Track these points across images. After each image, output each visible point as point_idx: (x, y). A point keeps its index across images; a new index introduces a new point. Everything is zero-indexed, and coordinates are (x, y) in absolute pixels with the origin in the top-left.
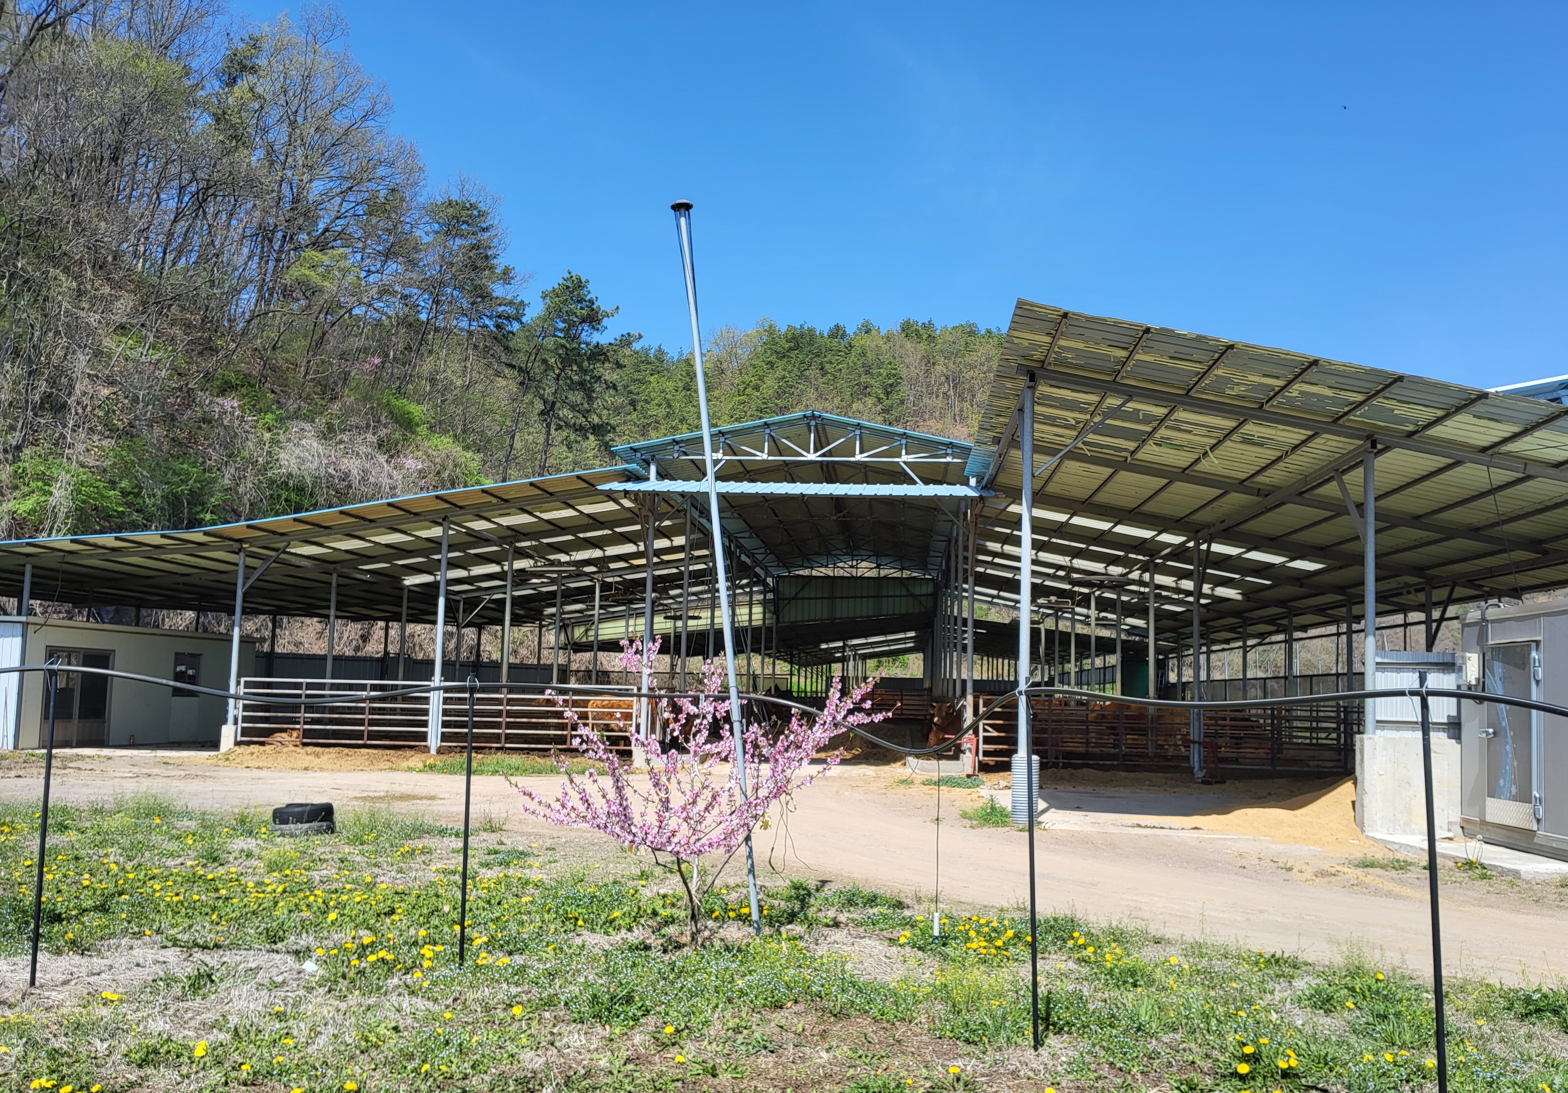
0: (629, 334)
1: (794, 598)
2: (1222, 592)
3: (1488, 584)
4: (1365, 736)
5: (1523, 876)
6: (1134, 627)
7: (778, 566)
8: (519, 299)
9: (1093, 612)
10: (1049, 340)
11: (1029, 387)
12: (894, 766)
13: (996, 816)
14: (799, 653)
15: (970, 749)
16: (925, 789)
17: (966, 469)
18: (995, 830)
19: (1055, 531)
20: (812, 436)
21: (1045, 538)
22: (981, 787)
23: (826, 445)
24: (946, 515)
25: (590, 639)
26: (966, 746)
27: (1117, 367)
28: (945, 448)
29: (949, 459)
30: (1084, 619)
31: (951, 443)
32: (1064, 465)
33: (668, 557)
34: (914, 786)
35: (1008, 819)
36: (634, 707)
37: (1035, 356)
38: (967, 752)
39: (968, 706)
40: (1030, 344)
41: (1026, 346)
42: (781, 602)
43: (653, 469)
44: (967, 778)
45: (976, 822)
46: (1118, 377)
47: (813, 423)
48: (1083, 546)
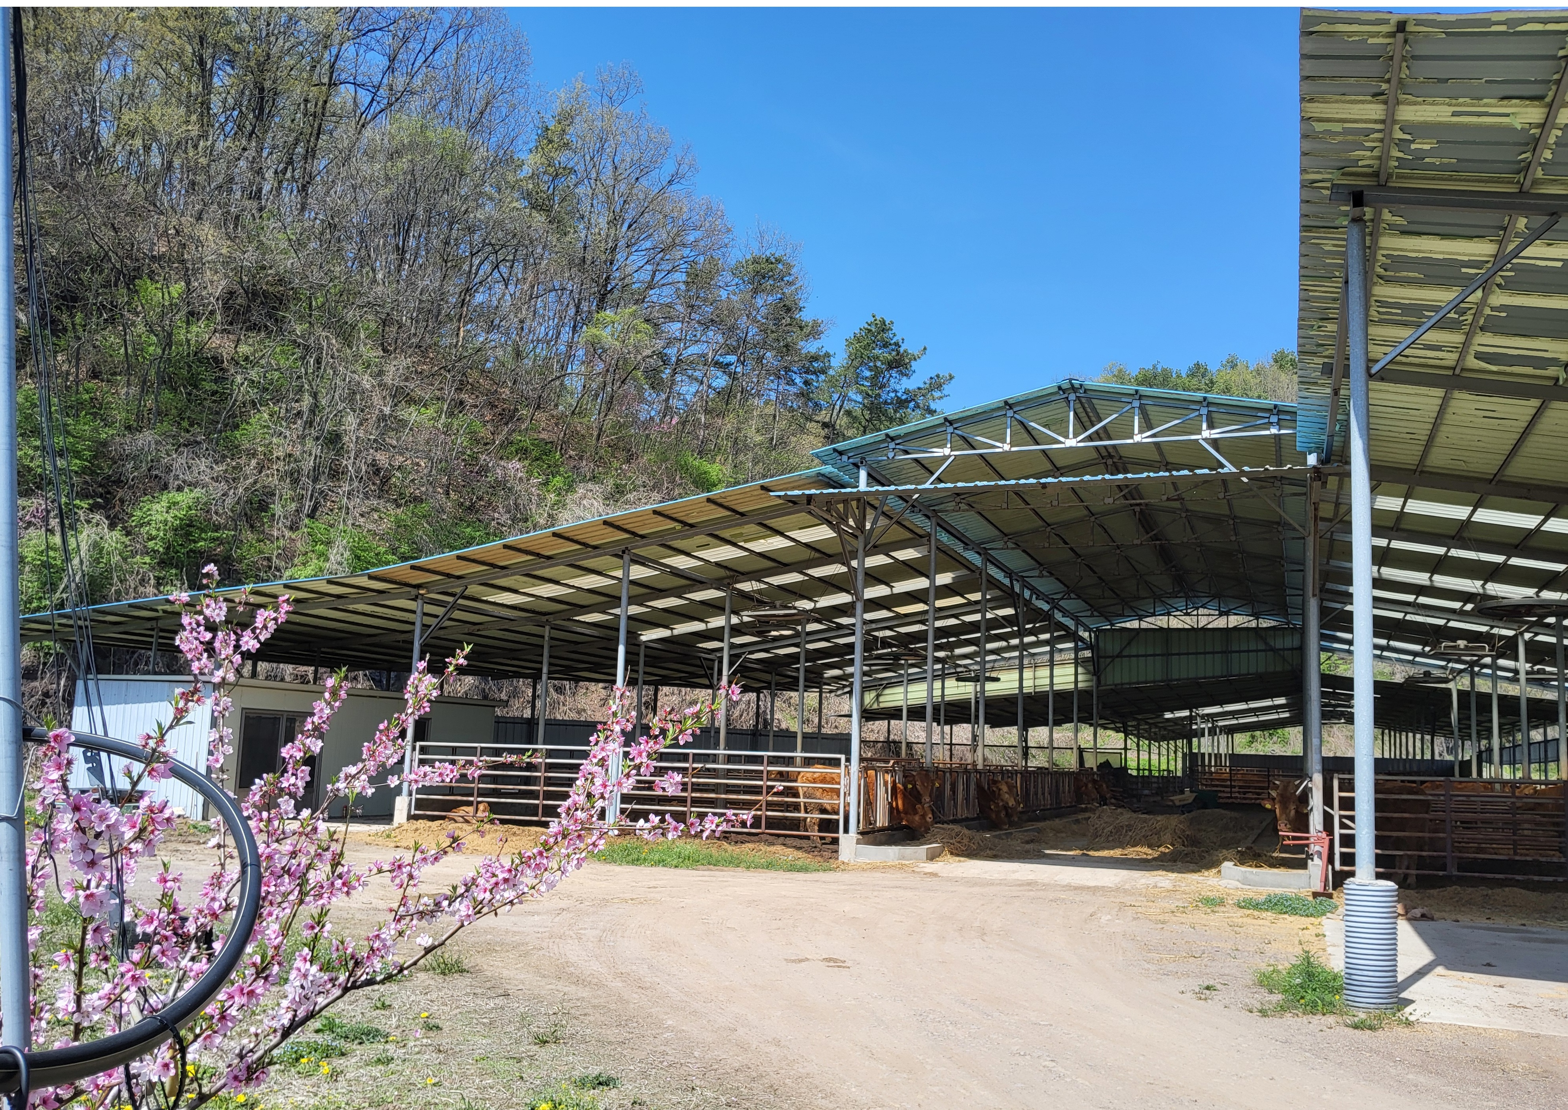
1: (1117, 656)
9: (1523, 666)
10: (1378, 112)
11: (1355, 220)
12: (1206, 873)
13: (1315, 990)
14: (1139, 725)
15: (1319, 854)
16: (1238, 915)
17: (1298, 439)
18: (1306, 1021)
19: (1453, 538)
20: (1072, 414)
21: (1440, 551)
22: (1329, 915)
23: (1093, 426)
24: (1294, 529)
25: (882, 705)
26: (1314, 848)
27: (1523, 156)
28: (1267, 415)
29: (1274, 431)
30: (1510, 675)
31: (1276, 406)
32: (1450, 410)
33: (939, 603)
34: (1223, 909)
35: (1337, 997)
36: (842, 782)
37: (1360, 163)
38: (1315, 857)
39: (1314, 790)
40: (1346, 132)
41: (1340, 138)
42: (1102, 660)
43: (863, 474)
44: (1311, 898)
45: (1277, 997)
46: (1528, 183)
47: (1072, 397)
48: (1499, 559)
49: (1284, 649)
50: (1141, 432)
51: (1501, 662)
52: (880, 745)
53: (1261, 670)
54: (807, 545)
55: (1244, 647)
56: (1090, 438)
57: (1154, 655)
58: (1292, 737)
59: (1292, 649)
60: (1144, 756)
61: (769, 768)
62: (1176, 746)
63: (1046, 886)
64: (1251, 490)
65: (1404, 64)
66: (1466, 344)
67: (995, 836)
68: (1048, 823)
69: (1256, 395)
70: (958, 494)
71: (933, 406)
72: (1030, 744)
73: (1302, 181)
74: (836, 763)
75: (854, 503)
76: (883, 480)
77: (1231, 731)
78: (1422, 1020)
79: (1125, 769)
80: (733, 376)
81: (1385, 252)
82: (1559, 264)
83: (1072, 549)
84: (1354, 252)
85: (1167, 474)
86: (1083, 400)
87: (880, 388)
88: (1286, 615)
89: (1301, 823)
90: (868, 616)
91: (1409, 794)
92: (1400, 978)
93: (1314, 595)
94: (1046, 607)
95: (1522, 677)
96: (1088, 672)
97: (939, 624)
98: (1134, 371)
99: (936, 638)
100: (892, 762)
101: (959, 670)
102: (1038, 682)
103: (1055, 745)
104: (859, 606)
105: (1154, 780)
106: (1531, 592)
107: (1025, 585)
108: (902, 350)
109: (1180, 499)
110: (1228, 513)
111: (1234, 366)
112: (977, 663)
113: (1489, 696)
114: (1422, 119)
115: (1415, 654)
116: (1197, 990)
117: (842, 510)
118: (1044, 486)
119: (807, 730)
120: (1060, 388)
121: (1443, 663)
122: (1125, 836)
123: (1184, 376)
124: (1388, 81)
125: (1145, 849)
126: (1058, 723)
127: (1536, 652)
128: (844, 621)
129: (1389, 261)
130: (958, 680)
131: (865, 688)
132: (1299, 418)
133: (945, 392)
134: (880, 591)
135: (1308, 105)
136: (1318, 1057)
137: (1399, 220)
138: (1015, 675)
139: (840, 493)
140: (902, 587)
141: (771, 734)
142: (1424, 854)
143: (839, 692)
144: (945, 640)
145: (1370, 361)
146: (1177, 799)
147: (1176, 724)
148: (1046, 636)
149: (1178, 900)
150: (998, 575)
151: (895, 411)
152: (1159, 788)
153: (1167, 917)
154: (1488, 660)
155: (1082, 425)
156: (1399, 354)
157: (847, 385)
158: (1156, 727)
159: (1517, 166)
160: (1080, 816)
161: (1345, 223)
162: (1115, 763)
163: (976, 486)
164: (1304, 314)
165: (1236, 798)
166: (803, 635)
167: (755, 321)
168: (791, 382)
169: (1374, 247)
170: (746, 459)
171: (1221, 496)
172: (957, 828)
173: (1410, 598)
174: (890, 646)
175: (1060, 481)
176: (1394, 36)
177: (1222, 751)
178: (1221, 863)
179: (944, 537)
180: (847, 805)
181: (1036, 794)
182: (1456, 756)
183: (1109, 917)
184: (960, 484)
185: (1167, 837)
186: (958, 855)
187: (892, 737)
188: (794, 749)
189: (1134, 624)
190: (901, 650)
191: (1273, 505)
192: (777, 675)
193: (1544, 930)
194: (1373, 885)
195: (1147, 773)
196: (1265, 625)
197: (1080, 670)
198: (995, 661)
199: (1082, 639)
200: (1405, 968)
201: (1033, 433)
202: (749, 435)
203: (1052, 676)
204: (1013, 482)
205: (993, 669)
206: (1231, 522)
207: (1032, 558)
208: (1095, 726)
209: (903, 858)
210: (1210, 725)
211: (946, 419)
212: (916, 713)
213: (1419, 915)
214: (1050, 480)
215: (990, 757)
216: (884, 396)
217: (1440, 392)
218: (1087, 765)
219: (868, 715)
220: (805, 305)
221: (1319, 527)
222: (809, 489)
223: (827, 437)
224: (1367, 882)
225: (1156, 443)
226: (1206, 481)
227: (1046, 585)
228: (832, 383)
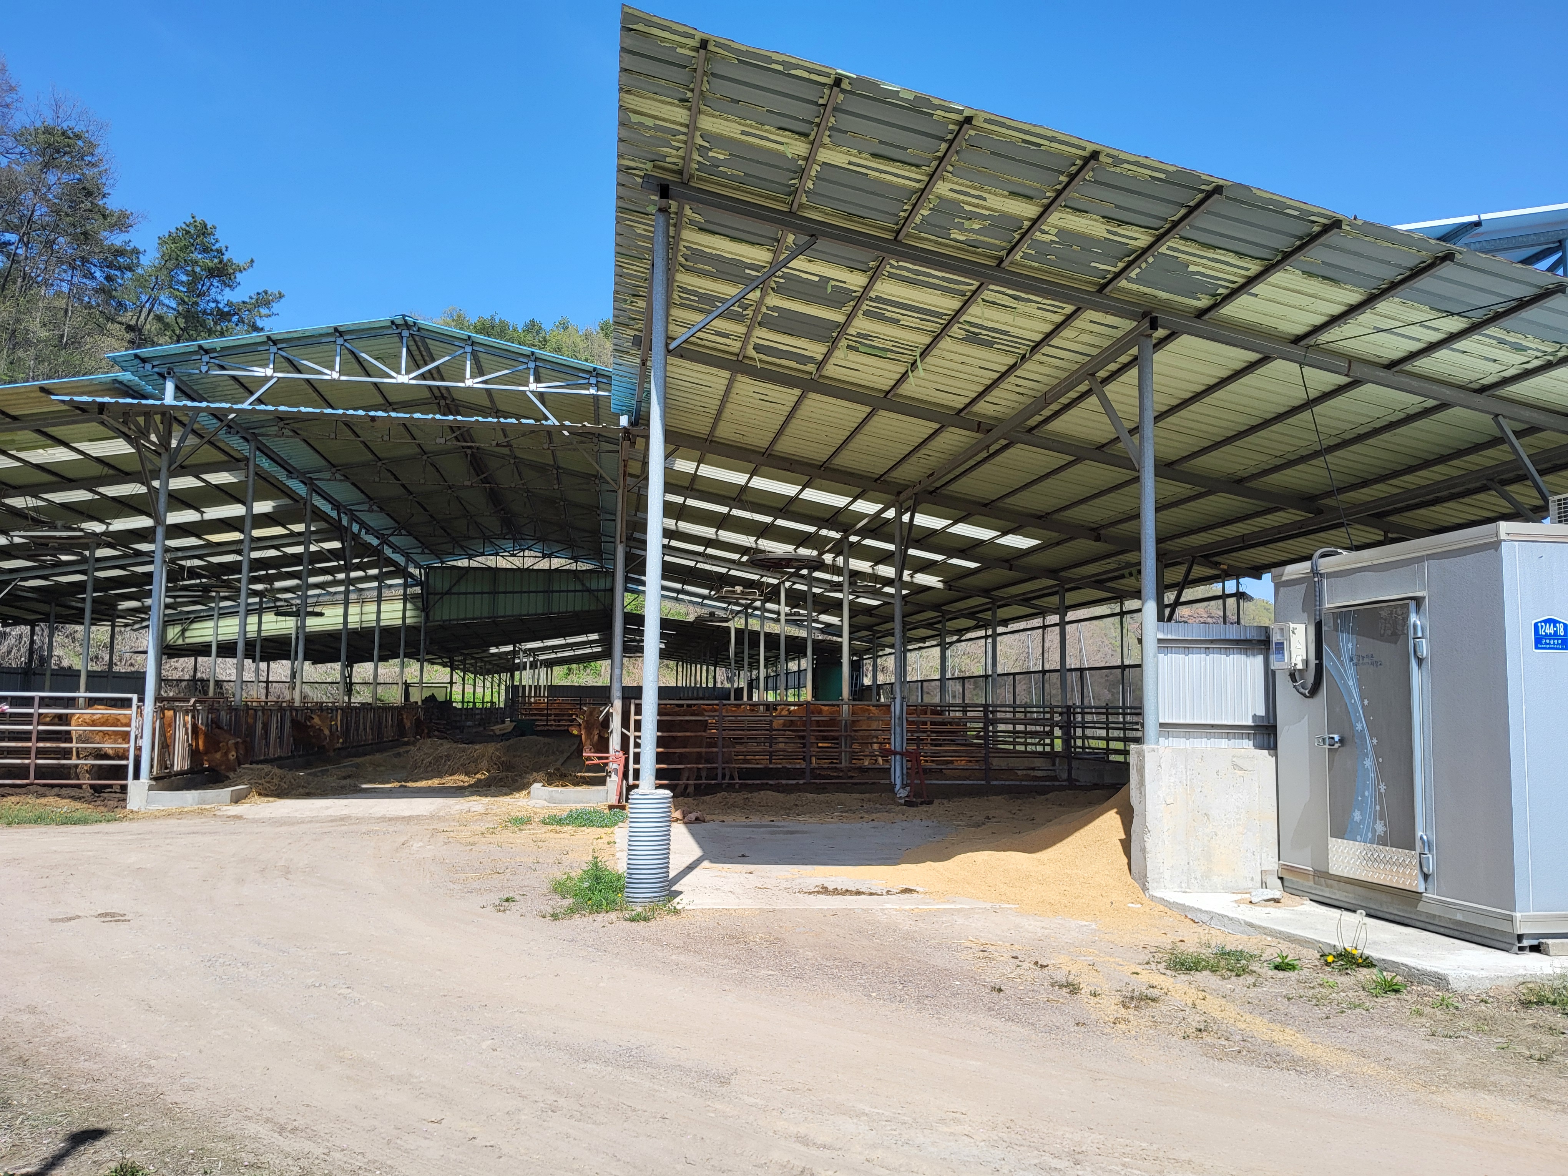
0: (266, 292)
1: (447, 593)
2: (922, 579)
3: (1226, 561)
4: (1145, 747)
5: (1454, 985)
6: (828, 625)
7: (423, 553)
8: (132, 245)
9: (784, 609)
10: (684, 117)
11: (660, 210)
12: (517, 795)
13: (600, 891)
14: (465, 659)
15: (616, 771)
16: (542, 831)
17: (612, 402)
18: (591, 920)
19: (734, 500)
20: (404, 350)
21: (724, 510)
22: (620, 824)
23: (426, 364)
24: (608, 483)
25: (188, 641)
26: (612, 766)
27: (793, 182)
28: (588, 376)
29: (592, 391)
30: (775, 616)
31: (595, 369)
32: (734, 390)
33: (256, 533)
34: (529, 827)
35: (620, 895)
36: (133, 724)
37: (668, 159)
38: (613, 774)
39: (614, 714)
40: (657, 128)
41: (652, 133)
42: (431, 597)
43: (170, 387)
44: (607, 811)
45: (569, 901)
46: (795, 205)
47: (405, 333)
48: (768, 519)
49: (598, 591)
50: (472, 377)
51: (769, 606)
52: (184, 684)
53: (578, 608)
54: (98, 460)
55: (564, 588)
56: (423, 377)
57: (482, 593)
58: (603, 670)
59: (605, 590)
60: (469, 689)
61: (41, 711)
62: (500, 678)
63: (360, 820)
64: (572, 444)
65: (705, 78)
66: (748, 335)
67: (309, 774)
68: (368, 758)
69: (584, 358)
70: (281, 418)
71: (260, 323)
72: (354, 680)
73: (619, 165)
74: (126, 703)
75: (158, 418)
76: (194, 396)
77: (550, 664)
78: (687, 907)
79: (449, 702)
80: (14, 259)
81: (686, 244)
82: (816, 279)
83: (403, 486)
84: (660, 238)
85: (496, 420)
86: (417, 338)
87: (198, 296)
88: (601, 560)
89: (603, 745)
90: (173, 543)
91: (692, 715)
92: (672, 874)
93: (621, 542)
94: (375, 542)
95: (783, 618)
96: (416, 608)
97: (255, 555)
98: (473, 318)
99: (251, 570)
100: (192, 701)
101: (279, 604)
102: (365, 618)
103: (380, 680)
104: (160, 532)
105: (477, 712)
106: (790, 548)
107: (354, 519)
108: (225, 258)
109: (509, 445)
110: (552, 463)
111: (565, 328)
112: (298, 597)
113: (757, 633)
114: (718, 131)
115: (704, 597)
116: (497, 903)
117: (142, 423)
118: (373, 419)
119: (94, 667)
120: (393, 322)
121: (725, 605)
122: (444, 765)
123: (520, 331)
124: (692, 90)
125: (463, 777)
126: (383, 658)
127: (795, 599)
128: (144, 547)
129: (689, 253)
130: (277, 614)
131: (168, 622)
132: (613, 382)
133: (274, 310)
134: (189, 516)
135: (626, 96)
136: (598, 950)
137: (698, 218)
138: (340, 610)
139: (139, 404)
140: (213, 513)
141: (48, 673)
142: (701, 766)
143: (136, 626)
144: (264, 572)
145: (669, 338)
146: (497, 728)
147: (501, 658)
148: (375, 572)
149: (489, 822)
150: (325, 507)
151: (216, 324)
152: (482, 719)
153: (476, 838)
154: (758, 604)
155: (415, 363)
156: (692, 336)
157: (158, 286)
158: (482, 661)
159: (788, 189)
160: (401, 750)
161: (654, 211)
162: (441, 697)
163: (299, 412)
164: (619, 288)
165: (551, 725)
166: (92, 561)
167: (44, 198)
168: (91, 276)
169: (677, 238)
170: (27, 356)
171: (546, 446)
172: (266, 768)
173: (701, 549)
174: (200, 576)
175: (389, 416)
176: (698, 52)
177: (542, 682)
178: (531, 785)
179: (265, 464)
180: (139, 749)
181: (357, 729)
182: (732, 685)
183: (421, 844)
184: (282, 408)
185: (484, 764)
186: (267, 796)
187: (199, 675)
188: (77, 689)
189: (463, 563)
190: (213, 581)
191: (590, 459)
192: (57, 605)
193: (787, 824)
194: (652, 794)
195: (471, 705)
196: (584, 568)
197: (409, 606)
198: (319, 595)
199: (412, 576)
200: (676, 865)
201: (365, 364)
202: (31, 328)
203: (379, 612)
204: (340, 412)
205: (316, 604)
206: (555, 472)
207: (362, 492)
208: (421, 661)
209: (204, 802)
210: (532, 659)
211: (269, 338)
212: (227, 649)
213: (694, 819)
214: (380, 413)
215: (310, 694)
216: (203, 306)
217: (726, 374)
218: (412, 700)
219: (169, 651)
220: (110, 191)
221: (628, 482)
222: (103, 396)
223: (131, 342)
224: (648, 792)
225: (487, 390)
226: (532, 431)
227: (376, 520)
228: (141, 282)
